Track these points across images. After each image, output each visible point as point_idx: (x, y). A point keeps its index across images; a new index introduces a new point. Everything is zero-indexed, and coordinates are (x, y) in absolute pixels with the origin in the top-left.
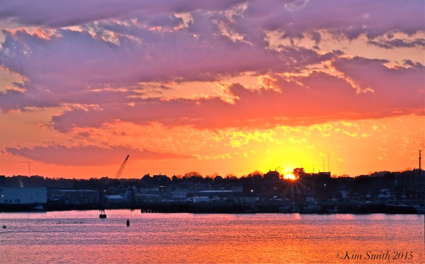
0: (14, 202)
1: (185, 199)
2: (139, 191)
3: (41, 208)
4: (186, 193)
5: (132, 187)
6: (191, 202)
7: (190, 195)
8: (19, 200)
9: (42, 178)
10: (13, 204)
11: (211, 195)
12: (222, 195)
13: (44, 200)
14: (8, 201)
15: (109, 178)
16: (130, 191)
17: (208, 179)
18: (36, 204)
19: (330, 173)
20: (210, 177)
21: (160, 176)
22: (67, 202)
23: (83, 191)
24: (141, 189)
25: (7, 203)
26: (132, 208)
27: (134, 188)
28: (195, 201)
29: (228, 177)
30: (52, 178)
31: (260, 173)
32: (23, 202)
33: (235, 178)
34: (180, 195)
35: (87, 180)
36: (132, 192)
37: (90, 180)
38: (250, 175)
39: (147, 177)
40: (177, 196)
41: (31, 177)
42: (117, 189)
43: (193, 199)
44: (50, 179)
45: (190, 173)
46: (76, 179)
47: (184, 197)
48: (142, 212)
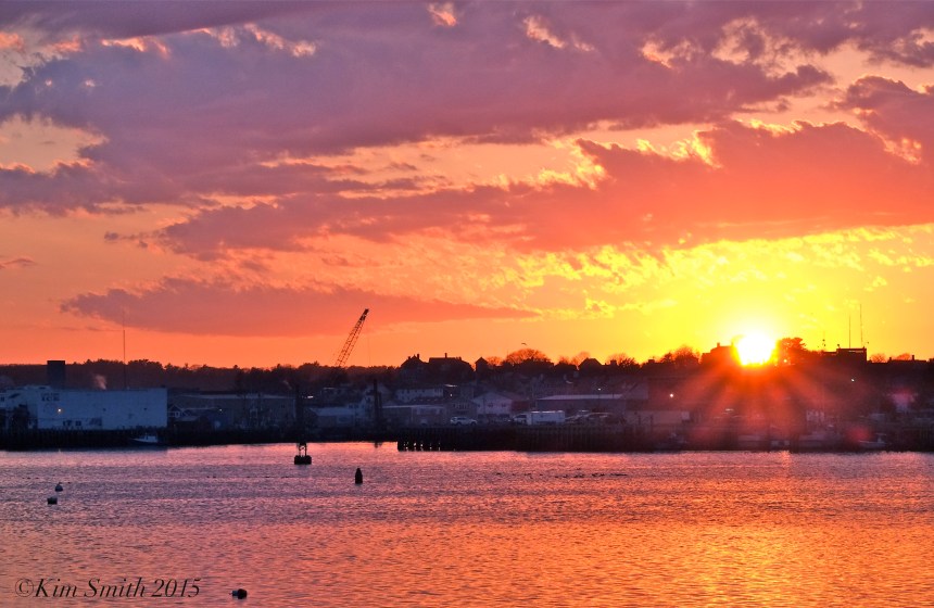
0: (86, 426)
1: (508, 416)
2: (393, 397)
3: (152, 439)
4: (510, 401)
5: (376, 387)
6: (519, 423)
7: (520, 407)
8: (98, 421)
9: (158, 365)
10: (85, 432)
11: (570, 408)
12: (597, 407)
13: (159, 419)
14: (74, 424)
15: (322, 364)
16: (372, 398)
17: (565, 368)
18: (141, 431)
19: (864, 350)
20: (570, 361)
21: (446, 360)
22: (218, 424)
23: (256, 397)
24: (400, 394)
25: (70, 428)
26: (378, 439)
27: (382, 389)
28: (529, 422)
29: (613, 362)
30: (182, 366)
31: (694, 352)
32: (110, 423)
33: (632, 362)
34: (497, 406)
35: (267, 371)
36: (376, 399)
37: (274, 370)
38: (668, 356)
39: (413, 362)
40: (488, 410)
41: (131, 363)
42: (339, 392)
43: (524, 416)
44: (177, 368)
45: (520, 353)
46: (241, 367)
47: (506, 410)
48: (400, 448)
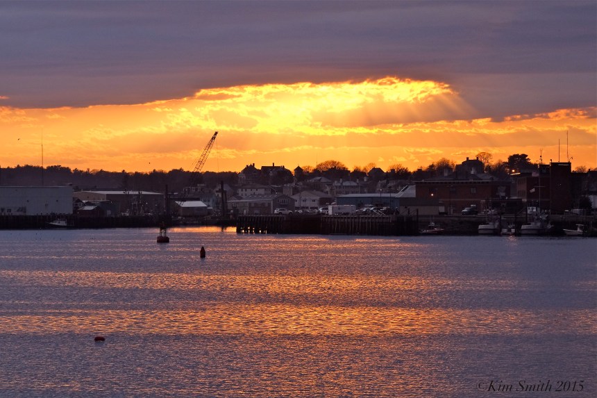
0: (15, 213)
1: (317, 208)
2: (235, 195)
3: (63, 223)
4: (318, 198)
5: (222, 187)
6: (324, 214)
7: (324, 202)
8: (24, 210)
9: (68, 169)
10: (14, 217)
11: (360, 203)
12: (378, 203)
13: (68, 210)
14: (6, 211)
15: (185, 170)
16: (220, 195)
17: (358, 174)
18: (55, 217)
19: (569, 164)
20: (362, 169)
21: (273, 168)
22: (109, 212)
23: (137, 193)
24: (240, 192)
25: (3, 214)
26: (224, 224)
27: (226, 188)
28: (330, 212)
29: (393, 170)
30: (85, 170)
31: (450, 164)
32: (31, 212)
33: (406, 171)
34: (307, 202)
35: (146, 174)
36: (222, 195)
37: (151, 174)
38: (432, 166)
39: (250, 169)
40: (303, 204)
41: (49, 168)
42: (196, 190)
43: (327, 209)
44: (81, 171)
45: (327, 163)
46: (127, 171)
47: (315, 204)
48: (239, 231)
